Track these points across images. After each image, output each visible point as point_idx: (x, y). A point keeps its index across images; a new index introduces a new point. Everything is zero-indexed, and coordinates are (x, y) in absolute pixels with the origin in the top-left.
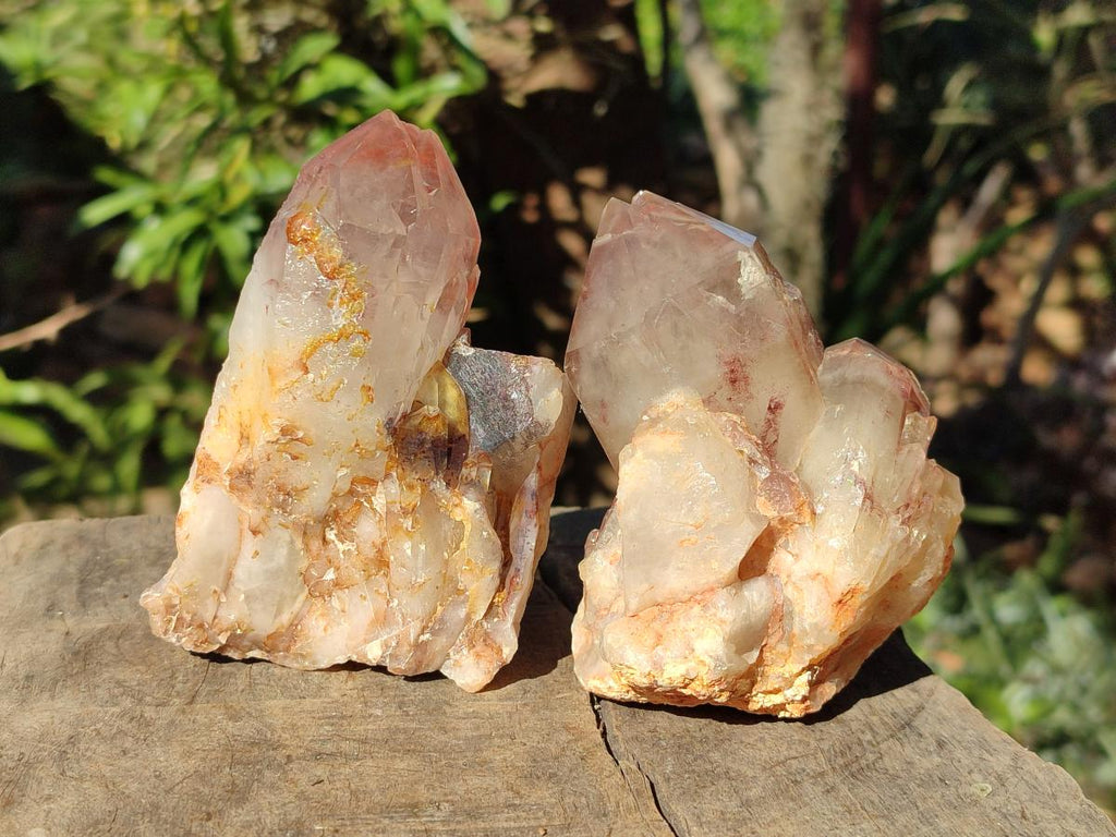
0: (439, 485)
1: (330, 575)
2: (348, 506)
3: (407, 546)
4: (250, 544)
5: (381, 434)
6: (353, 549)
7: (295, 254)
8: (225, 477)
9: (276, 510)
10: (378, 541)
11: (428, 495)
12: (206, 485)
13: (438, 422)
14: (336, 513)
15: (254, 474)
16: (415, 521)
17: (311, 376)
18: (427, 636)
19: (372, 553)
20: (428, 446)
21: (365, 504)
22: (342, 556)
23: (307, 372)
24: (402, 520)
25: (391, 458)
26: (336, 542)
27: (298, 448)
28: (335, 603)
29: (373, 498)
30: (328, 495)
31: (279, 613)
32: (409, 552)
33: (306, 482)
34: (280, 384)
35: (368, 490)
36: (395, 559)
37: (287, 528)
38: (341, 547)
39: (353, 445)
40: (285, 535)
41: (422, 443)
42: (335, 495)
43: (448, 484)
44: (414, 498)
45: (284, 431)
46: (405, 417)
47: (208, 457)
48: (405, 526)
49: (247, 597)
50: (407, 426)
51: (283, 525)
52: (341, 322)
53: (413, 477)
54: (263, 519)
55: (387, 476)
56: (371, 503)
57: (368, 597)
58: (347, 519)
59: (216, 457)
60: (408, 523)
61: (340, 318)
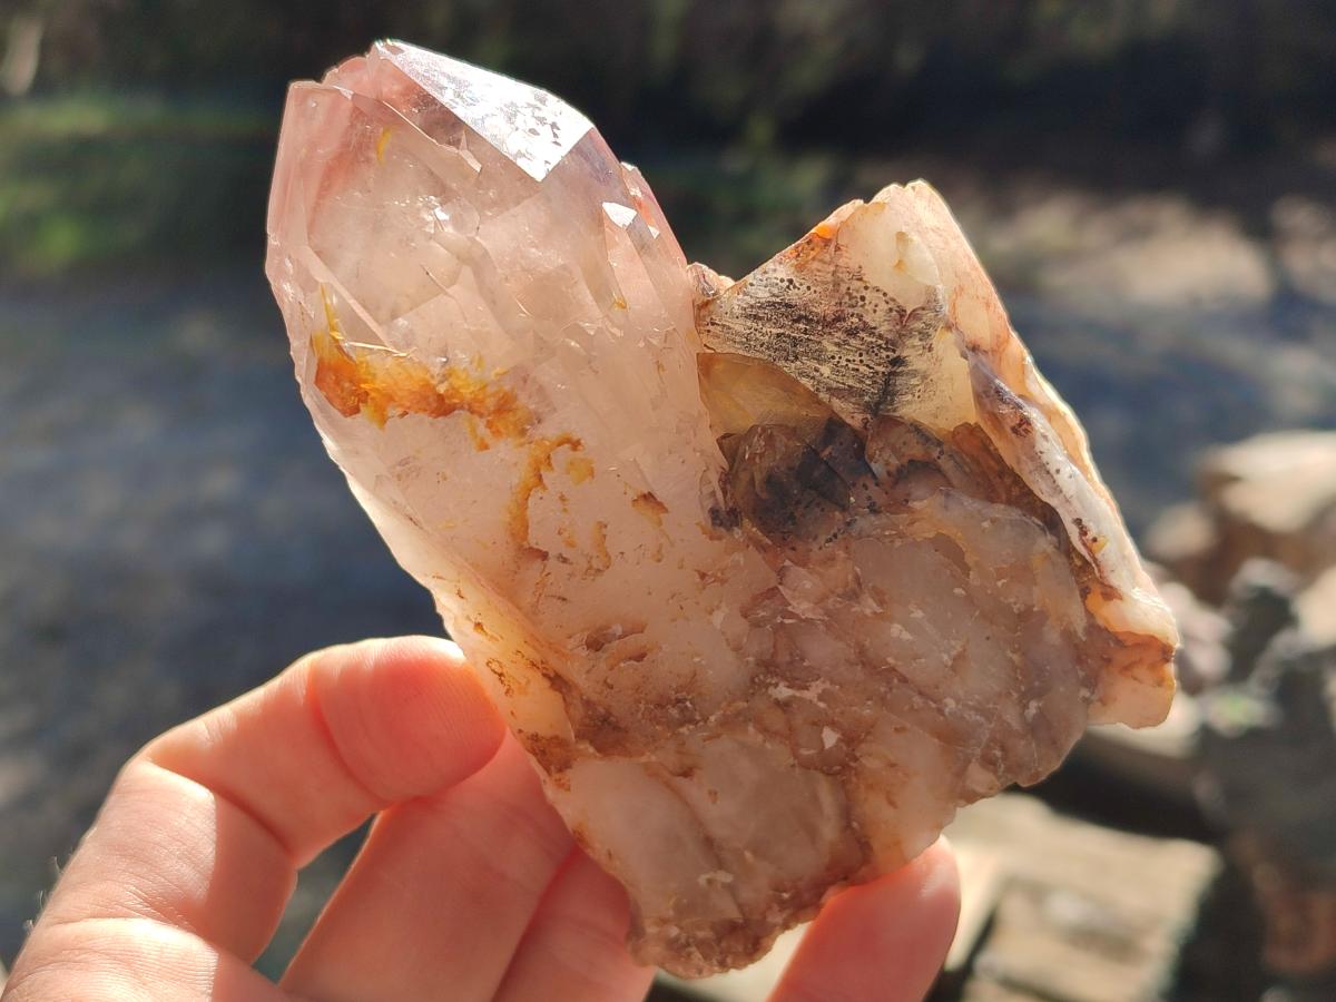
0: (863, 522)
1: (830, 738)
3: (897, 631)
4: (695, 790)
5: (720, 538)
6: (828, 685)
8: (581, 747)
9: (684, 730)
10: (852, 654)
12: (569, 773)
14: (762, 664)
15: (610, 714)
18: (1033, 708)
19: (858, 674)
21: (787, 621)
22: (822, 705)
23: (543, 555)
24: (856, 609)
25: (763, 550)
26: (798, 694)
28: (871, 764)
29: (790, 608)
31: (812, 833)
32: (906, 636)
33: (686, 669)
35: (774, 605)
36: (896, 659)
37: (718, 736)
38: (810, 694)
39: (698, 580)
40: (726, 744)
44: (845, 569)
46: (728, 478)
47: (536, 737)
48: (868, 611)
49: (755, 852)
51: (710, 738)
53: (817, 547)
54: (679, 752)
56: (792, 615)
57: (908, 725)
58: (784, 659)
59: (545, 731)
60: (869, 606)
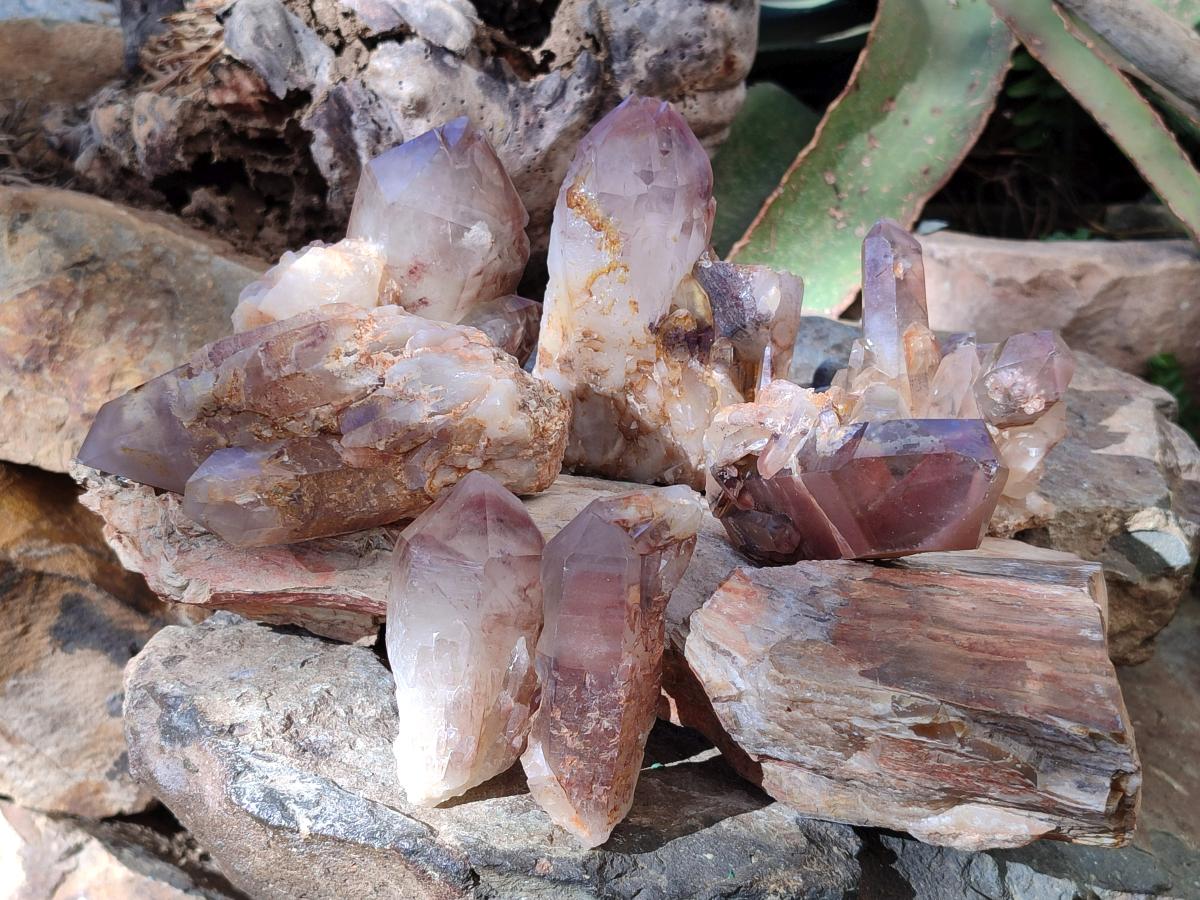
0: (695, 364)
2: (639, 379)
3: (678, 407)
5: (648, 334)
7: (573, 215)
8: (556, 364)
10: (660, 404)
11: (687, 370)
12: (546, 369)
13: (689, 320)
14: (632, 385)
15: (573, 361)
16: (681, 390)
17: (594, 297)
19: (658, 412)
20: (682, 338)
21: (649, 378)
23: (591, 295)
24: (672, 389)
25: (658, 348)
27: (597, 344)
29: (653, 374)
30: (623, 374)
32: (681, 411)
33: (606, 367)
34: (577, 304)
35: (648, 368)
36: (673, 415)
39: (631, 341)
41: (677, 337)
42: (628, 373)
43: (701, 362)
44: (677, 374)
45: (585, 335)
46: (663, 319)
47: (544, 349)
48: (675, 393)
50: (665, 326)
52: (608, 260)
53: (674, 361)
55: (658, 359)
56: (652, 377)
58: (639, 388)
59: (549, 350)
60: (676, 391)
61: (606, 258)
